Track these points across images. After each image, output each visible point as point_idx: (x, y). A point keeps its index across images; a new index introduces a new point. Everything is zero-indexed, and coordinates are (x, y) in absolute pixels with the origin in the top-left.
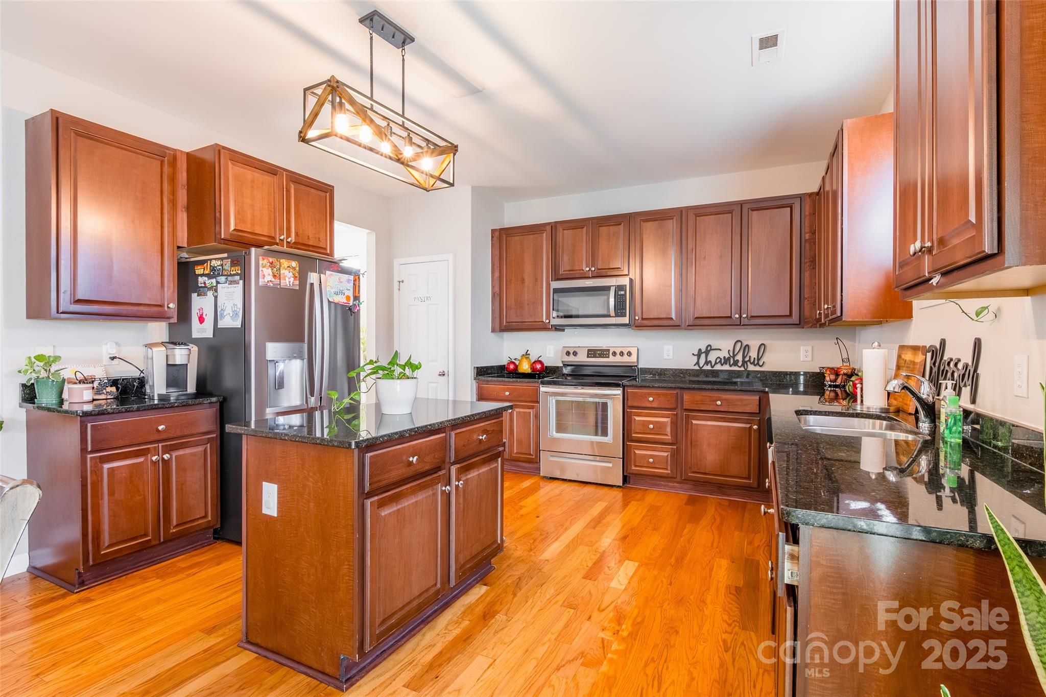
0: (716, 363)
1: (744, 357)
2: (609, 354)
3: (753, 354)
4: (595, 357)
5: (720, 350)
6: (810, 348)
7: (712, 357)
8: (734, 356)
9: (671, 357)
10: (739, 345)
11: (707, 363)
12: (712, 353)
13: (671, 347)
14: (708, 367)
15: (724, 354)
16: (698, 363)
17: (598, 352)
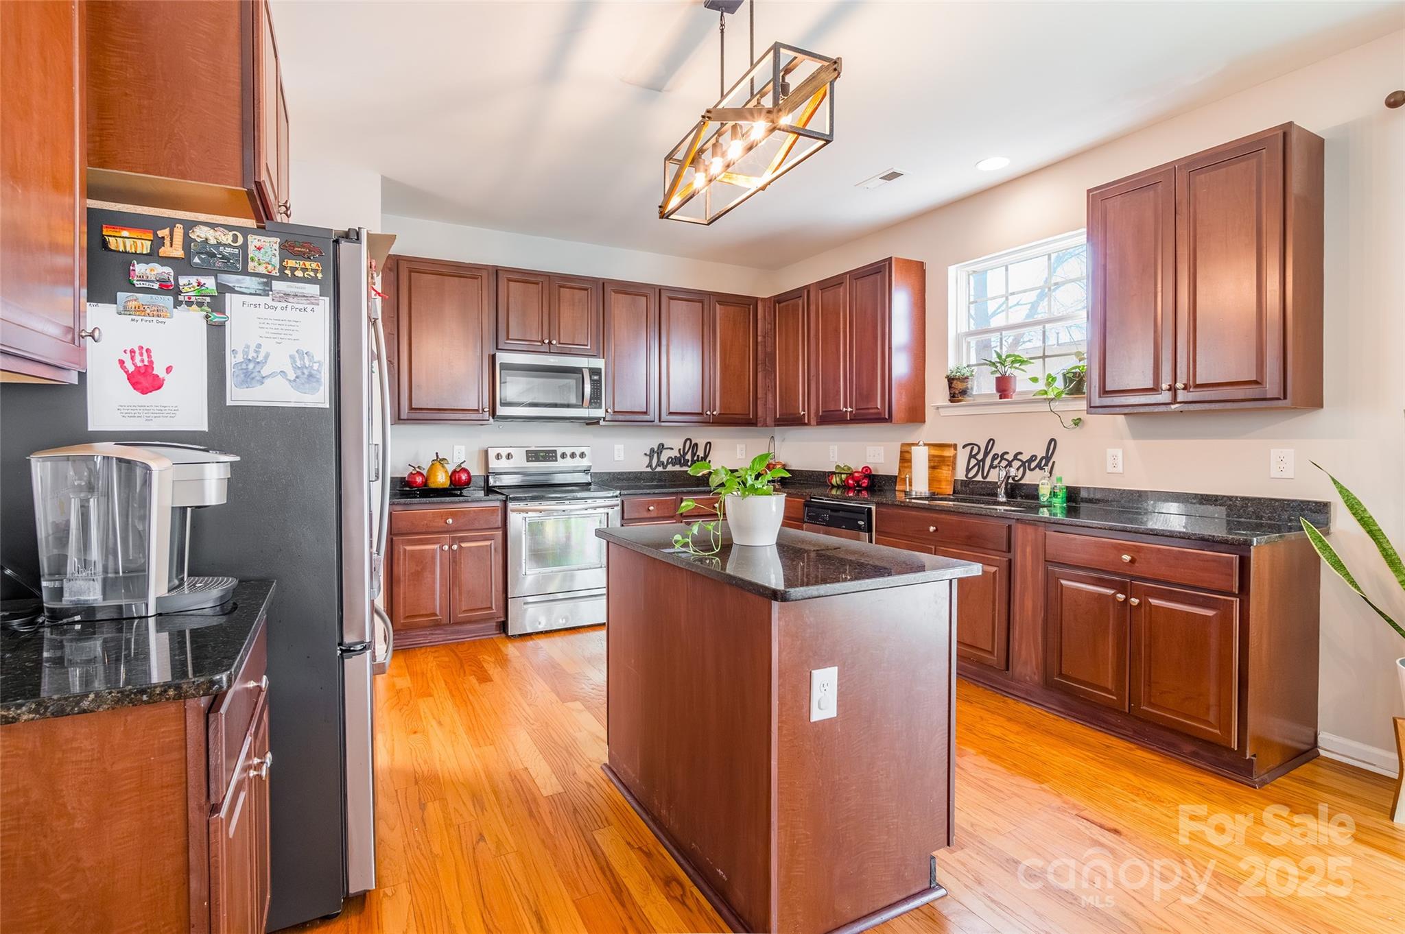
0: (668, 463)
1: (693, 457)
2: (556, 457)
3: (701, 453)
4: (537, 460)
5: (672, 449)
6: (744, 446)
7: (664, 457)
8: (685, 454)
9: (622, 458)
10: (688, 442)
11: (660, 463)
12: (664, 452)
13: (621, 447)
14: (660, 469)
15: (674, 453)
16: (650, 465)
17: (542, 454)
